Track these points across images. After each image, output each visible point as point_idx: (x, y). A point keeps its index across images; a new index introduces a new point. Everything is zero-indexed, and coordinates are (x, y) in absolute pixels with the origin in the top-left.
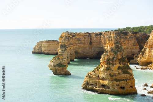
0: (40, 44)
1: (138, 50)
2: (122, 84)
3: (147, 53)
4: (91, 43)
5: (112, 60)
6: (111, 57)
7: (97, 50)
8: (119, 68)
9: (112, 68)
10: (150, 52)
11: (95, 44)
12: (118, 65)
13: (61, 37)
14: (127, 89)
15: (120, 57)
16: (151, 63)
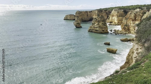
0: (67, 16)
1: (107, 17)
2: (103, 29)
3: (111, 18)
4: (87, 15)
5: (100, 21)
6: (99, 20)
7: (90, 18)
8: (102, 24)
9: (100, 24)
10: (112, 18)
11: (89, 16)
12: (102, 23)
13: (76, 13)
14: (105, 31)
15: (103, 20)
16: (112, 22)
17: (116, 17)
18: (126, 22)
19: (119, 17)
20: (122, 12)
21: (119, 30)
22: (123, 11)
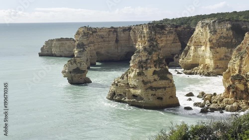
0: (49, 43)
2: (159, 93)
3: (191, 52)
4: (117, 41)
5: (146, 62)
6: (144, 59)
7: (126, 49)
8: (155, 73)
9: (146, 73)
10: (195, 50)
11: (122, 43)
12: (153, 69)
13: (78, 33)
15: (155, 59)
16: (197, 65)
17: (208, 49)
18: (240, 67)
19: (219, 46)
20: (227, 30)
21: (215, 94)
22: (229, 26)
